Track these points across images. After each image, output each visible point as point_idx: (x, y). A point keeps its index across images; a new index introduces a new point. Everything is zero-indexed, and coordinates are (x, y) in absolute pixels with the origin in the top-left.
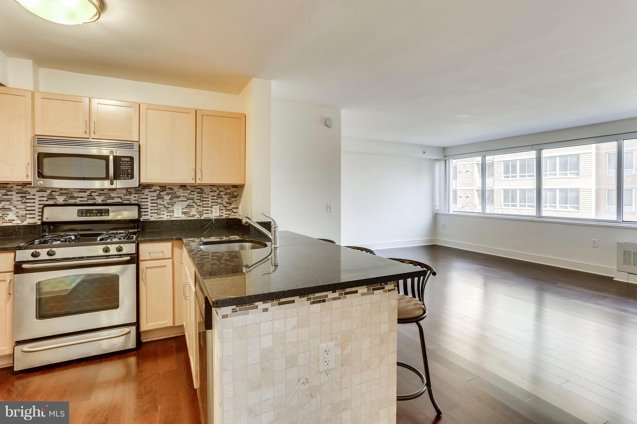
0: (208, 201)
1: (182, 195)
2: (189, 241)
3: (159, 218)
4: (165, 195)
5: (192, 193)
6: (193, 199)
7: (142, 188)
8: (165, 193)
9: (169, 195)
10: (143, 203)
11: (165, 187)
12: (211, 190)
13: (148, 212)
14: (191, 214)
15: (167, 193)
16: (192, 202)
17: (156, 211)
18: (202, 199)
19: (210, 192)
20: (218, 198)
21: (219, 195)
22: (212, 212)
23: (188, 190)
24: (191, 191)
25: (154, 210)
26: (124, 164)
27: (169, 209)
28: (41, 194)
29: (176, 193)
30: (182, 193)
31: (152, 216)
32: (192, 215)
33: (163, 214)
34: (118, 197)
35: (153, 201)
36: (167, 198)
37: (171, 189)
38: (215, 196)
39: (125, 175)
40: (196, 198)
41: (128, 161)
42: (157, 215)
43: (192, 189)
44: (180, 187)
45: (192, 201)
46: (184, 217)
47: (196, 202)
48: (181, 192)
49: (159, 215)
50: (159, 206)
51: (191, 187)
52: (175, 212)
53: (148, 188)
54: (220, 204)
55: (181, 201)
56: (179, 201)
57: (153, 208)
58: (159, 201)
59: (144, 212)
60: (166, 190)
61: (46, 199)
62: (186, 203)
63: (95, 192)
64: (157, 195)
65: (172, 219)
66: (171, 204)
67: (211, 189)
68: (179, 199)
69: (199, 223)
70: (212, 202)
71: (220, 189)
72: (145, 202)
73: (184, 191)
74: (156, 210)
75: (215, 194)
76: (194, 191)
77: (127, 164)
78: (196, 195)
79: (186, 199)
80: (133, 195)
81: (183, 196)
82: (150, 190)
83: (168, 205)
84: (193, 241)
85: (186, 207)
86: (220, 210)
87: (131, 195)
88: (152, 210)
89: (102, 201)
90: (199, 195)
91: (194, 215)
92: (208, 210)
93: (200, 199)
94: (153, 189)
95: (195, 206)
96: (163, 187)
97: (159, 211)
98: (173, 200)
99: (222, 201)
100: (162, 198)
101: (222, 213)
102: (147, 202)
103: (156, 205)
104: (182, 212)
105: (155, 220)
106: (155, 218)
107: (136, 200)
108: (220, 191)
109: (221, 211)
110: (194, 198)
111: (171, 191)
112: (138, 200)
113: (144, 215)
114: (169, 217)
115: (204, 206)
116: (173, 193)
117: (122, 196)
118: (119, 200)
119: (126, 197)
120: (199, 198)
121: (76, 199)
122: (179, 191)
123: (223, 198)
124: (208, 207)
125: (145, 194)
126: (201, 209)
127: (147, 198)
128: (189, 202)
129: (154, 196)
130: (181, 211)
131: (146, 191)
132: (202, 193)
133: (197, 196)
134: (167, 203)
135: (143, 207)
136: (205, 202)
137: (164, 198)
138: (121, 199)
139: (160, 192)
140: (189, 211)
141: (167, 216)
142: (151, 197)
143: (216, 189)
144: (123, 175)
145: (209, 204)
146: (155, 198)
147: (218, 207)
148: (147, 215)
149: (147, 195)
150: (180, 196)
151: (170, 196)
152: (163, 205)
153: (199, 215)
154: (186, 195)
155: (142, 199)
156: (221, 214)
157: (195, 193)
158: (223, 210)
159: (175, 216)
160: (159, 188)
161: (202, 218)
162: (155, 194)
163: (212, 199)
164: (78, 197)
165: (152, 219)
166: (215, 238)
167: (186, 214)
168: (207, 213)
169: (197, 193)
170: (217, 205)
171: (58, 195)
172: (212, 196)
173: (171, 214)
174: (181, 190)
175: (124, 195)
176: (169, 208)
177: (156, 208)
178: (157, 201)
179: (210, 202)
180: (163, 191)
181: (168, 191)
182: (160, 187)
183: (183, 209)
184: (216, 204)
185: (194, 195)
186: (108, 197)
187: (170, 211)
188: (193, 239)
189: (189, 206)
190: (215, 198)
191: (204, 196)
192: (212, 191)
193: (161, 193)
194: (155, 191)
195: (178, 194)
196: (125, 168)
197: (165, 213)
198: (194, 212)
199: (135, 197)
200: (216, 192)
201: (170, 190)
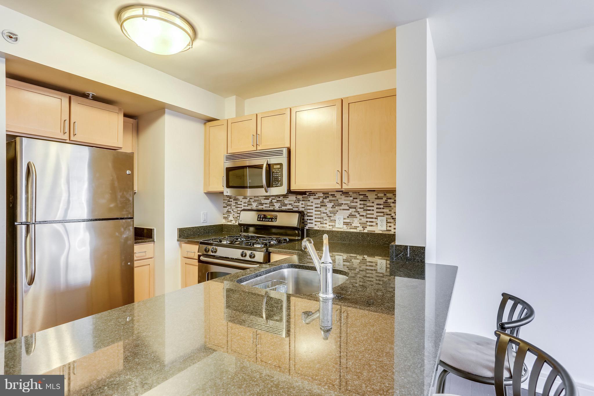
0: (373, 210)
1: (344, 202)
2: (351, 256)
3: (322, 227)
4: (328, 202)
5: (355, 200)
6: (356, 208)
7: (308, 195)
8: (327, 200)
9: (331, 202)
10: (309, 211)
11: (328, 193)
12: (376, 197)
13: (312, 220)
14: (353, 225)
15: (329, 200)
16: (355, 212)
17: (319, 220)
18: (366, 208)
19: (376, 199)
20: (385, 207)
21: (386, 203)
22: (377, 224)
23: (351, 197)
24: (354, 198)
25: (318, 218)
26: (275, 171)
27: (332, 218)
28: (244, 200)
29: (338, 200)
30: (345, 200)
31: (316, 225)
32: (355, 227)
33: (326, 224)
34: (290, 204)
35: (317, 209)
36: (330, 205)
37: (333, 195)
38: (381, 205)
39: (276, 182)
40: (359, 206)
41: (278, 168)
42: (321, 223)
43: (355, 195)
44: (342, 193)
45: (354, 210)
46: (345, 229)
47: (358, 212)
48: (343, 200)
49: (322, 224)
50: (323, 215)
51: (353, 193)
52: (337, 222)
53: (313, 195)
54: (387, 215)
55: (343, 210)
56: (340, 209)
57: (317, 216)
58: (323, 209)
59: (310, 220)
60: (328, 197)
61: (246, 205)
62: (348, 212)
63: (274, 199)
64: (321, 202)
65: (334, 229)
66: (333, 213)
67: (376, 195)
68: (342, 208)
69: (360, 236)
70: (377, 212)
71: (387, 195)
72: (310, 209)
73: (346, 198)
74: (320, 218)
75: (381, 202)
76: (357, 198)
77: (278, 171)
78: (359, 202)
79: (348, 208)
80: (301, 202)
81: (345, 204)
82: (315, 197)
83: (330, 213)
84: (355, 258)
85: (348, 217)
86: (387, 222)
87: (299, 203)
88: (315, 218)
89: (279, 207)
90: (362, 202)
91: (356, 227)
92: (373, 222)
93: (363, 208)
94: (316, 197)
95: (358, 216)
96: (326, 194)
97: (321, 220)
98: (335, 208)
99: (390, 211)
100: (324, 206)
101: (390, 226)
102: (312, 209)
103: (319, 213)
104: (344, 222)
105: (318, 229)
106: (318, 227)
107: (303, 208)
108: (387, 199)
109: (389, 225)
110: (357, 206)
111: (334, 199)
112: (304, 207)
113: (310, 223)
114: (331, 227)
115: (368, 216)
116: (335, 200)
117: (292, 202)
118: (289, 207)
119: (296, 204)
120: (362, 206)
121: (263, 205)
122: (341, 198)
123: (391, 207)
124: (373, 218)
125: (311, 201)
126: (364, 220)
127: (312, 206)
128: (351, 210)
129: (318, 204)
130: (342, 221)
131: (311, 198)
132: (365, 201)
133: (361, 204)
134: (329, 211)
135: (309, 214)
136: (368, 212)
137: (326, 206)
138: (292, 206)
139: (323, 198)
140: (351, 222)
141: (329, 226)
142: (315, 204)
143: (383, 195)
144: (275, 182)
145: (373, 214)
146: (319, 206)
147: (384, 218)
148: (312, 223)
149: (312, 202)
150: (342, 204)
151: (332, 204)
152: (326, 213)
153: (362, 227)
154: (349, 202)
155: (307, 206)
156: (389, 228)
157: (358, 200)
158: (391, 223)
159: (336, 226)
160: (322, 195)
161: (366, 231)
162: (318, 201)
163: (377, 208)
164: (264, 203)
165: (316, 228)
166: (381, 258)
167: (347, 225)
168: (371, 226)
169: (360, 200)
170: (384, 216)
171: (253, 202)
172: (377, 204)
173: (333, 224)
174: (343, 197)
175: (294, 202)
176: (331, 216)
177: (319, 216)
178: (320, 209)
179: (374, 212)
180: (326, 198)
181: (331, 198)
182: (323, 193)
183: (344, 219)
184: (382, 214)
185: (356, 202)
186: (283, 204)
187: (332, 220)
188: (355, 255)
189: (351, 216)
190: (382, 206)
191: (368, 205)
192: (378, 198)
193: (325, 200)
194: (319, 198)
195: (341, 201)
196: (276, 175)
197: (327, 222)
198: (356, 222)
199: (302, 204)
200: (382, 199)
201: (333, 197)
